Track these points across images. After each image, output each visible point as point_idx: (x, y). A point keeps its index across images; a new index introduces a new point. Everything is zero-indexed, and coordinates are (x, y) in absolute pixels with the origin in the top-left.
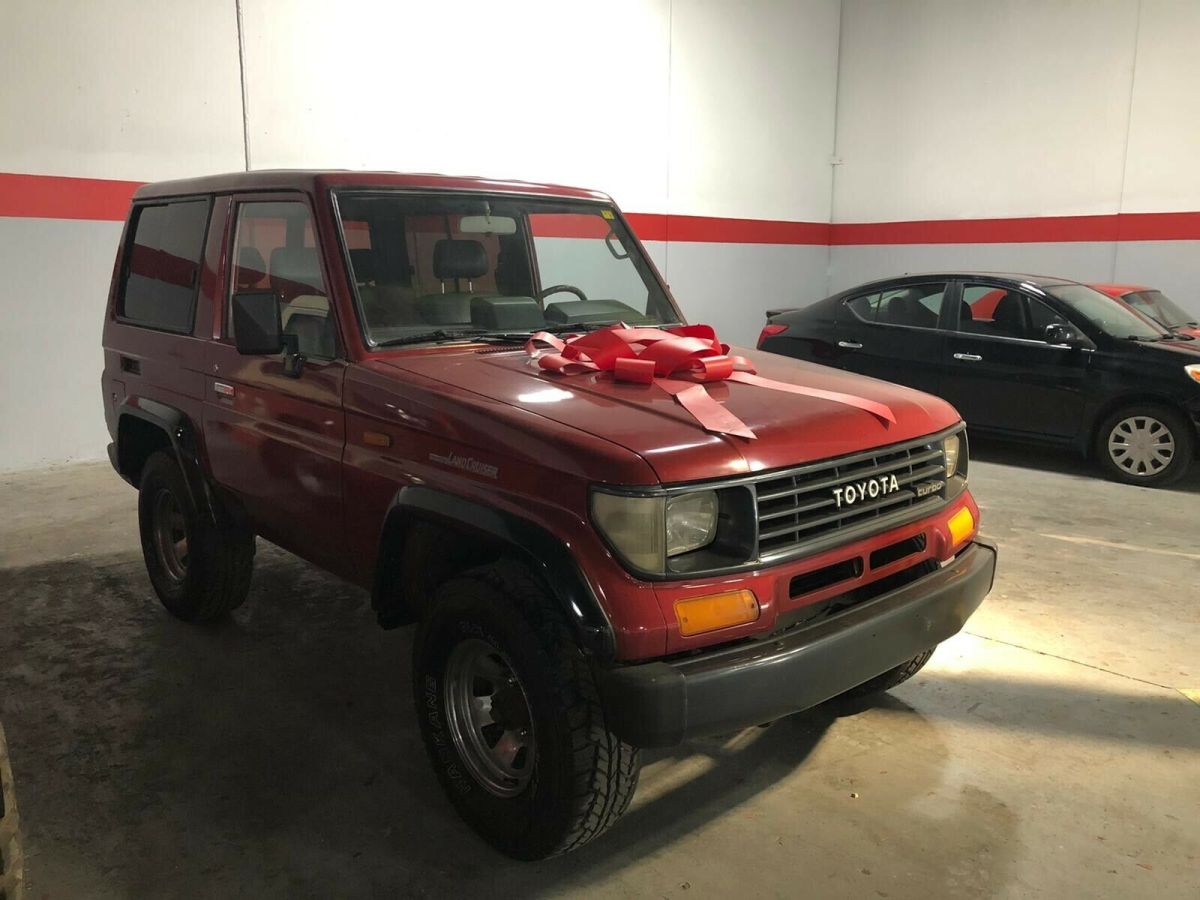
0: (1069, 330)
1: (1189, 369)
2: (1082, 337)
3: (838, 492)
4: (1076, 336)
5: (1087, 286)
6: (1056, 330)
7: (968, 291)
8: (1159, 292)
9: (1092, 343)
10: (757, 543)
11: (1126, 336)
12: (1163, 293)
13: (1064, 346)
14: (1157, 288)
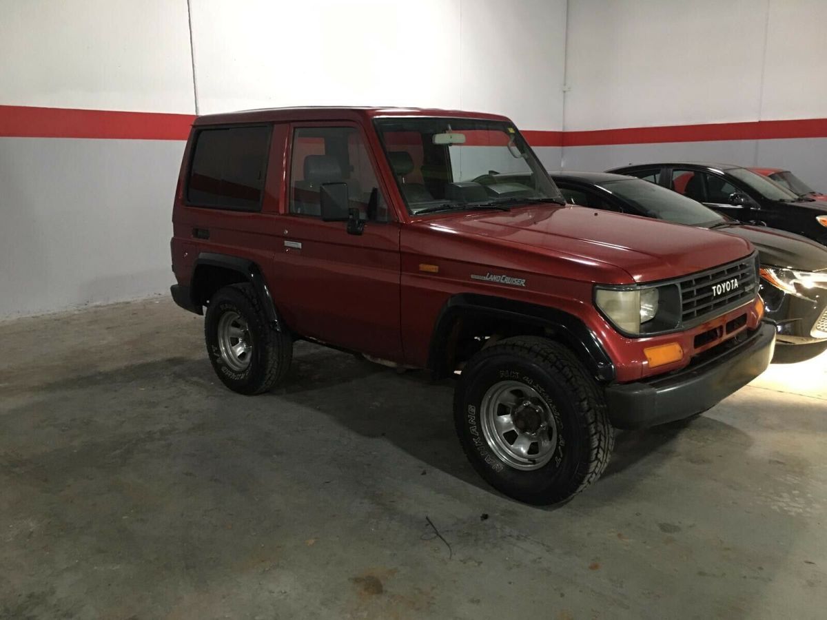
0: (741, 196)
1: (819, 218)
2: (752, 201)
3: (714, 288)
4: (748, 200)
5: (745, 169)
6: (736, 196)
7: (675, 173)
8: (789, 172)
9: (757, 204)
10: (681, 316)
11: (778, 200)
12: (792, 173)
13: (739, 207)
14: (788, 170)
